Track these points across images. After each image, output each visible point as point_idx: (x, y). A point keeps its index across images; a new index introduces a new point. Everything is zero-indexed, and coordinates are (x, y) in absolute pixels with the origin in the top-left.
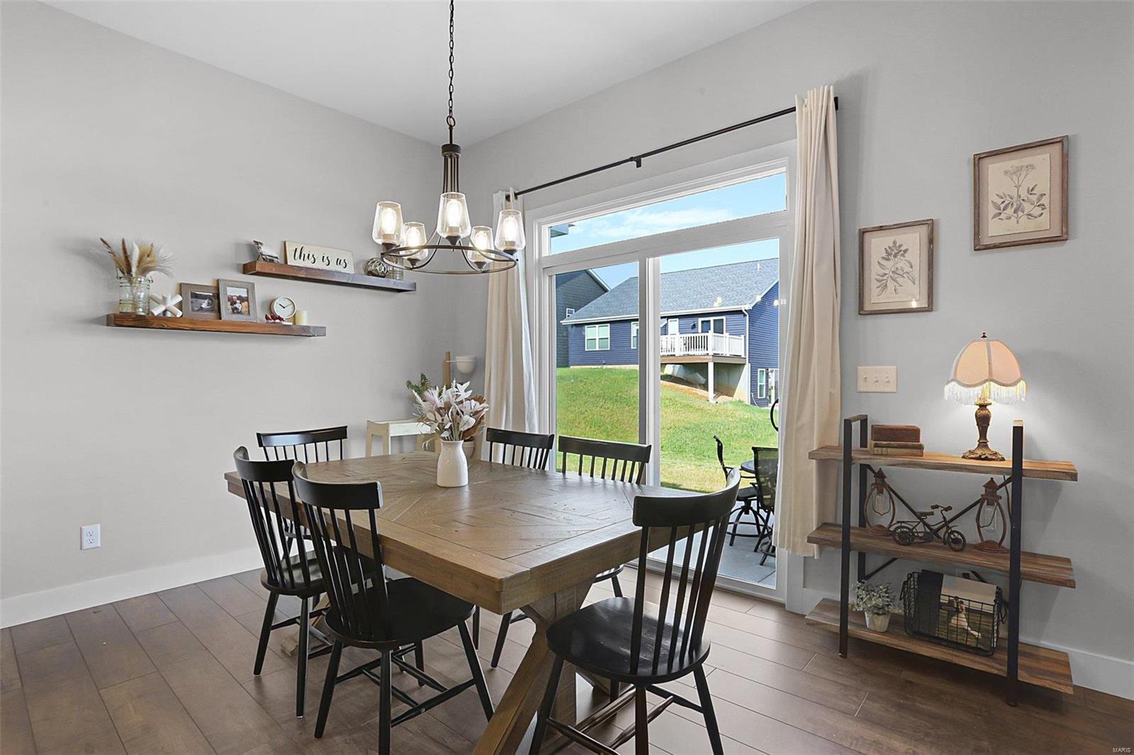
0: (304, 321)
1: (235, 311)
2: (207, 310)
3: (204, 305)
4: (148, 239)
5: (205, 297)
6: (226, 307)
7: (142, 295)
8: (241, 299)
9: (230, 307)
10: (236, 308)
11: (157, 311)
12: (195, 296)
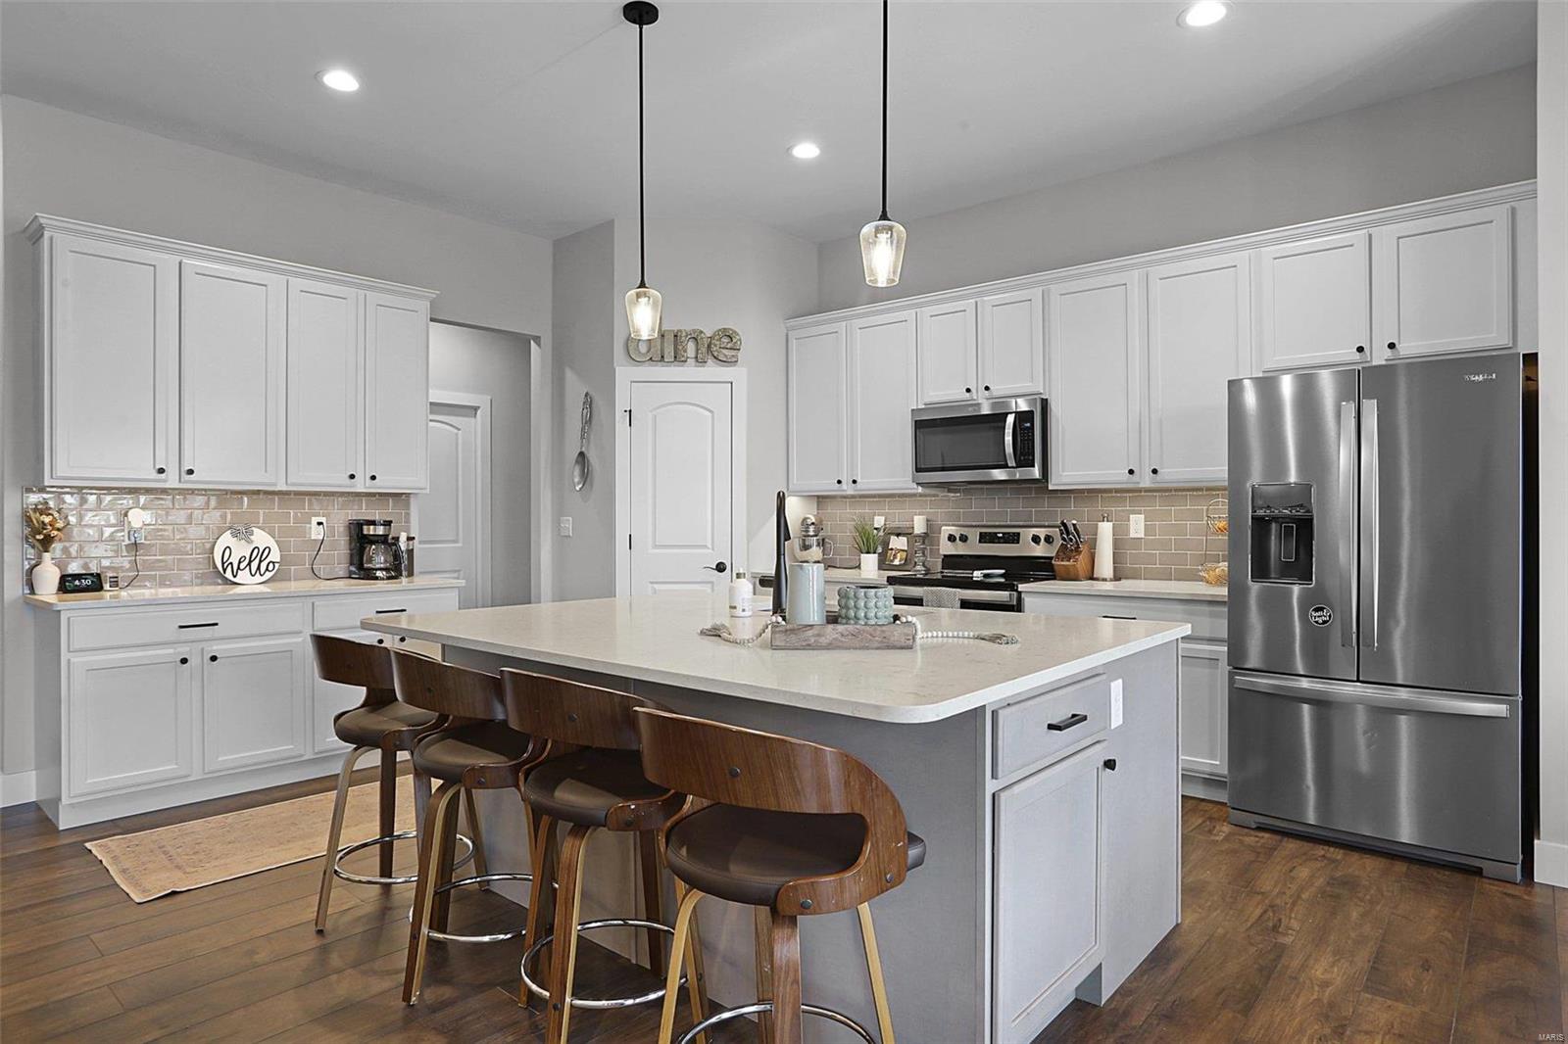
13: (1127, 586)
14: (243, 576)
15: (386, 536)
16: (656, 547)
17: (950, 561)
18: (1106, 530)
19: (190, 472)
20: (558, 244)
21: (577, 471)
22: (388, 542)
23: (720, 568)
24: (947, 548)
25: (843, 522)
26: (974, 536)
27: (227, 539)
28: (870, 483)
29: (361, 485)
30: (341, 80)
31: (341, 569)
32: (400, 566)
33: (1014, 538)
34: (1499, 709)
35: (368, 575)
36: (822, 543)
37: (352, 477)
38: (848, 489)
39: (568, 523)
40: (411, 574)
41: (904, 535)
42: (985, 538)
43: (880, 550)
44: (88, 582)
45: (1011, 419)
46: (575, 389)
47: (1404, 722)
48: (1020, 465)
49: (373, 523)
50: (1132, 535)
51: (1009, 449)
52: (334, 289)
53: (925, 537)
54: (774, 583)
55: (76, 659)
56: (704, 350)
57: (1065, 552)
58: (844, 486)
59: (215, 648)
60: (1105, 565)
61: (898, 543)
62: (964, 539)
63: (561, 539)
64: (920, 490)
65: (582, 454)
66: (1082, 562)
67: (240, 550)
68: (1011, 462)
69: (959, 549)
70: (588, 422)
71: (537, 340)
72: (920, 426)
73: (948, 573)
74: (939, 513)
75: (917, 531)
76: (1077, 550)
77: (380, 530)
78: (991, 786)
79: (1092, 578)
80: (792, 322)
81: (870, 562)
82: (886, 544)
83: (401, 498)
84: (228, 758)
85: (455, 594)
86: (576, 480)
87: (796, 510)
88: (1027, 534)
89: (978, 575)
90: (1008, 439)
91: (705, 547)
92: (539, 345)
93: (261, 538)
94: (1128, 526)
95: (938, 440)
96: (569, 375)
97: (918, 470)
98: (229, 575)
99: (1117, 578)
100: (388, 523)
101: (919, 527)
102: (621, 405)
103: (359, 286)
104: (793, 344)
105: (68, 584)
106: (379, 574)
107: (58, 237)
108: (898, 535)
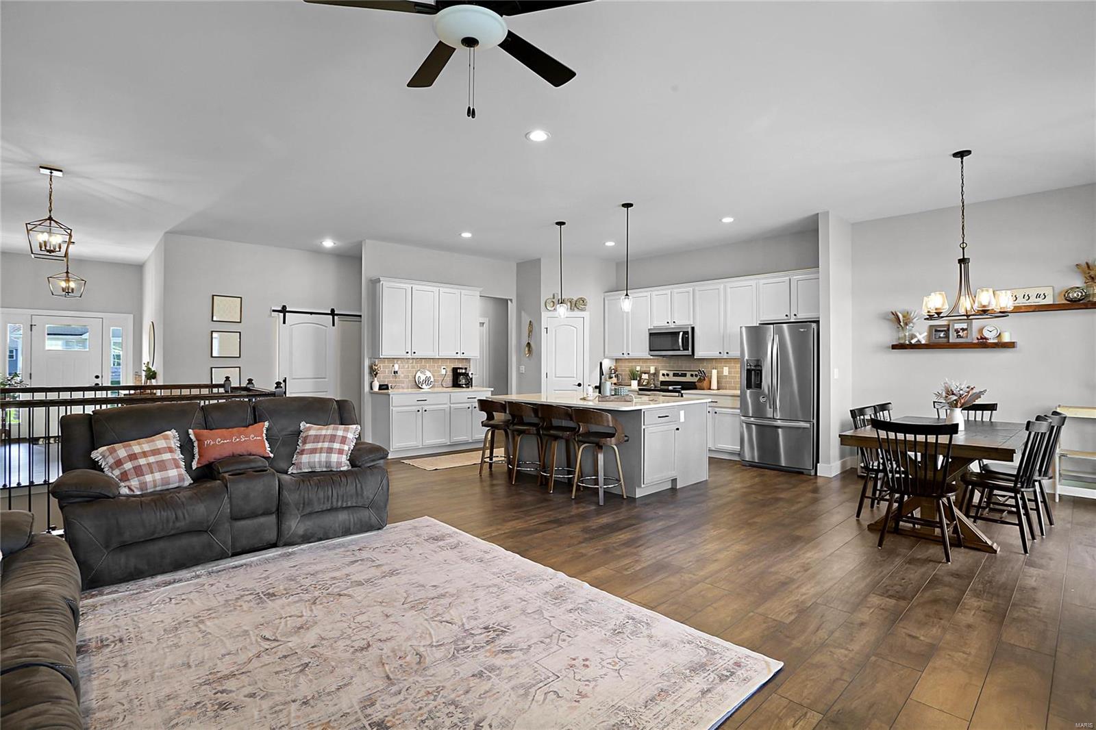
0: (1006, 338)
1: (959, 336)
2: (943, 337)
3: (942, 335)
4: (907, 307)
5: (942, 331)
6: (953, 335)
7: (907, 334)
8: (963, 330)
9: (956, 335)
10: (960, 335)
11: (913, 341)
12: (936, 331)
13: (721, 392)
14: (424, 386)
15: (465, 373)
16: (556, 377)
17: (663, 383)
18: (714, 372)
19: (414, 353)
20: (519, 265)
21: (527, 349)
22: (466, 375)
23: (579, 385)
24: (662, 378)
25: (625, 369)
26: (671, 374)
27: (419, 374)
28: (633, 355)
29: (459, 356)
30: (466, 235)
31: (450, 384)
32: (469, 383)
33: (684, 375)
34: (807, 425)
35: (460, 386)
36: (617, 376)
37: (457, 353)
38: (626, 356)
39: (523, 368)
40: (472, 386)
41: (648, 373)
42: (675, 375)
43: (638, 379)
44: (385, 387)
45: (681, 334)
46: (526, 320)
47: (780, 430)
48: (684, 350)
49: (462, 368)
50: (724, 374)
51: (680, 344)
52: (452, 291)
53: (654, 374)
54: (599, 388)
55: (394, 409)
56: (574, 305)
57: (700, 380)
58: (625, 355)
59: (425, 408)
60: (714, 385)
61: (645, 376)
62: (668, 375)
63: (520, 374)
64: (652, 357)
65: (529, 343)
66: (705, 384)
67: (423, 377)
68: (682, 349)
69: (667, 379)
70: (530, 332)
71: (511, 300)
72: (651, 334)
73: (662, 387)
74: (660, 365)
75: (651, 372)
76: (704, 379)
77: (464, 371)
78: (643, 427)
79: (710, 389)
80: (606, 294)
81: (634, 384)
82: (641, 377)
83: (468, 360)
84: (428, 442)
85: (490, 392)
86: (527, 352)
87: (607, 364)
88: (689, 374)
89: (671, 388)
90: (680, 340)
91: (574, 377)
92: (512, 302)
93: (428, 374)
94: (723, 371)
95: (657, 340)
96: (523, 313)
97: (650, 350)
98: (420, 386)
99: (718, 389)
100: (466, 369)
101: (652, 371)
102: (543, 326)
103: (457, 289)
104: (606, 302)
105: (381, 387)
106: (464, 386)
107: (384, 283)
108: (645, 373)
